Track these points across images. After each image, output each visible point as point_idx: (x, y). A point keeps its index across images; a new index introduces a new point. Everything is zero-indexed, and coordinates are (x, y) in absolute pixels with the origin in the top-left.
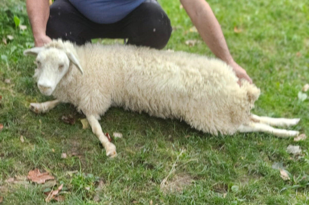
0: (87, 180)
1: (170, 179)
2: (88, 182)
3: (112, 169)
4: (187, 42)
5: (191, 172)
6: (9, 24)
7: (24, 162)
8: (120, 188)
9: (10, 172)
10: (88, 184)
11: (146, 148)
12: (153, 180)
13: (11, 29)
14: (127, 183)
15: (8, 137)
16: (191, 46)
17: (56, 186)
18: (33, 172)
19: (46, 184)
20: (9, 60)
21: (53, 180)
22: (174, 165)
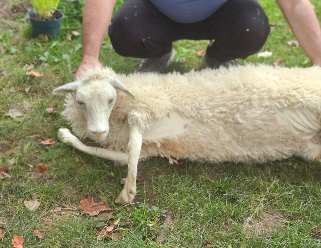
0: (151, 214)
1: (256, 217)
2: (152, 216)
3: (184, 201)
4: (290, 43)
5: (284, 209)
6: (75, 17)
7: (76, 187)
8: (191, 227)
9: (58, 199)
10: (151, 220)
11: (228, 174)
12: (234, 217)
13: (78, 23)
14: (201, 220)
15: (59, 155)
16: (294, 48)
17: (112, 219)
18: (86, 200)
19: (99, 217)
20: (72, 60)
21: (109, 212)
22: (263, 199)
